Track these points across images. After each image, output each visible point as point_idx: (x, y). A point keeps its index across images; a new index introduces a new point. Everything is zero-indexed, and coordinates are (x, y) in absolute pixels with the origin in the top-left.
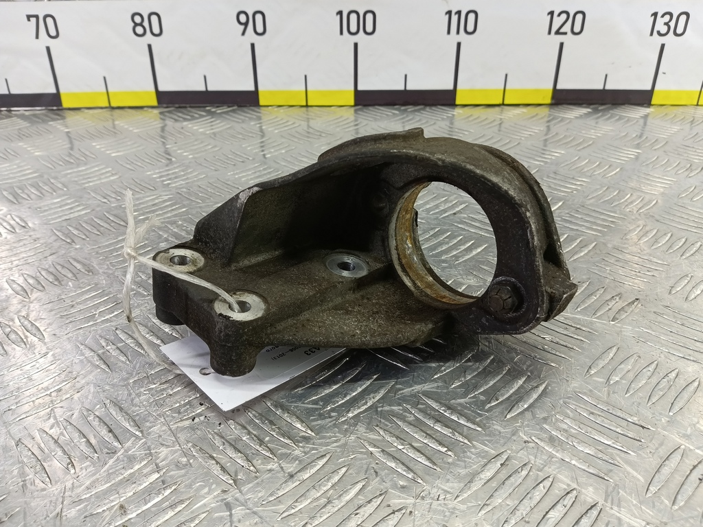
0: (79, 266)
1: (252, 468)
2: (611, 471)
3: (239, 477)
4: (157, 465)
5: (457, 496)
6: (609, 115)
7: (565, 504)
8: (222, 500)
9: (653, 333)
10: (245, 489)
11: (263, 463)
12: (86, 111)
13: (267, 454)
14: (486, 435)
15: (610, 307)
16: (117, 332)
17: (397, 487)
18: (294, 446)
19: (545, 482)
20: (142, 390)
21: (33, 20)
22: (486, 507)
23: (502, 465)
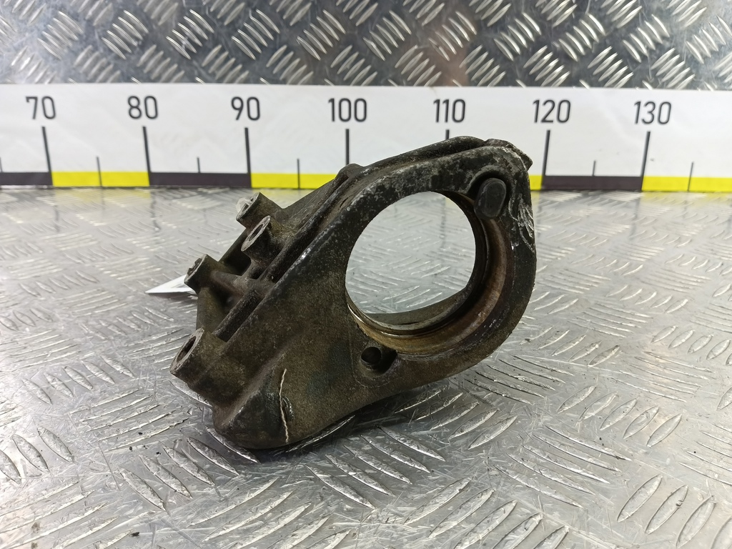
0: (40, 315)
1: (186, 492)
2: (580, 497)
3: (170, 501)
4: (82, 487)
5: (408, 519)
6: (599, 199)
7: (527, 526)
8: (146, 522)
9: (633, 375)
10: (173, 512)
11: (198, 489)
12: (77, 190)
13: (204, 480)
14: (446, 463)
15: (588, 353)
16: (66, 370)
17: (343, 511)
18: (235, 472)
19: (507, 506)
20: (81, 420)
21: (32, 101)
22: (438, 529)
23: (461, 491)
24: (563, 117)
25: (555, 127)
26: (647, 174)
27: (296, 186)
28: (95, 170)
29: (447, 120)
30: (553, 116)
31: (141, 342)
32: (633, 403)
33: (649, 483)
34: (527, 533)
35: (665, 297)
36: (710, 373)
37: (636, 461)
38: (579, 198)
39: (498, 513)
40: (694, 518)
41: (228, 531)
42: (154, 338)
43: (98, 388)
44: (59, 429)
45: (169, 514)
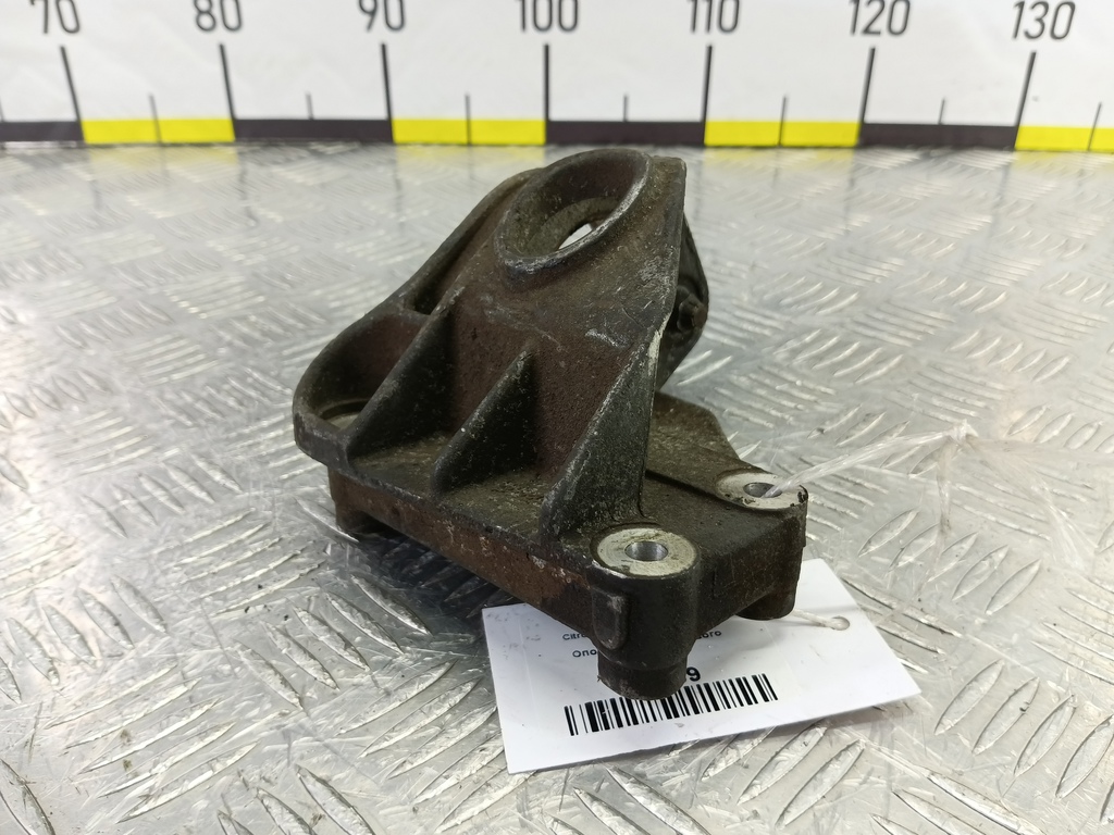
24: (897, 25)
25: (884, 43)
26: (1025, 122)
27: (464, 139)
28: (148, 115)
29: (708, 29)
30: (881, 24)
31: (247, 431)
32: (971, 541)
33: (984, 674)
34: (807, 750)
35: (1035, 353)
36: (1089, 491)
37: (968, 635)
38: (915, 162)
40: (1042, 731)
41: (392, 742)
42: (265, 423)
43: (191, 508)
44: (140, 580)
45: (308, 715)
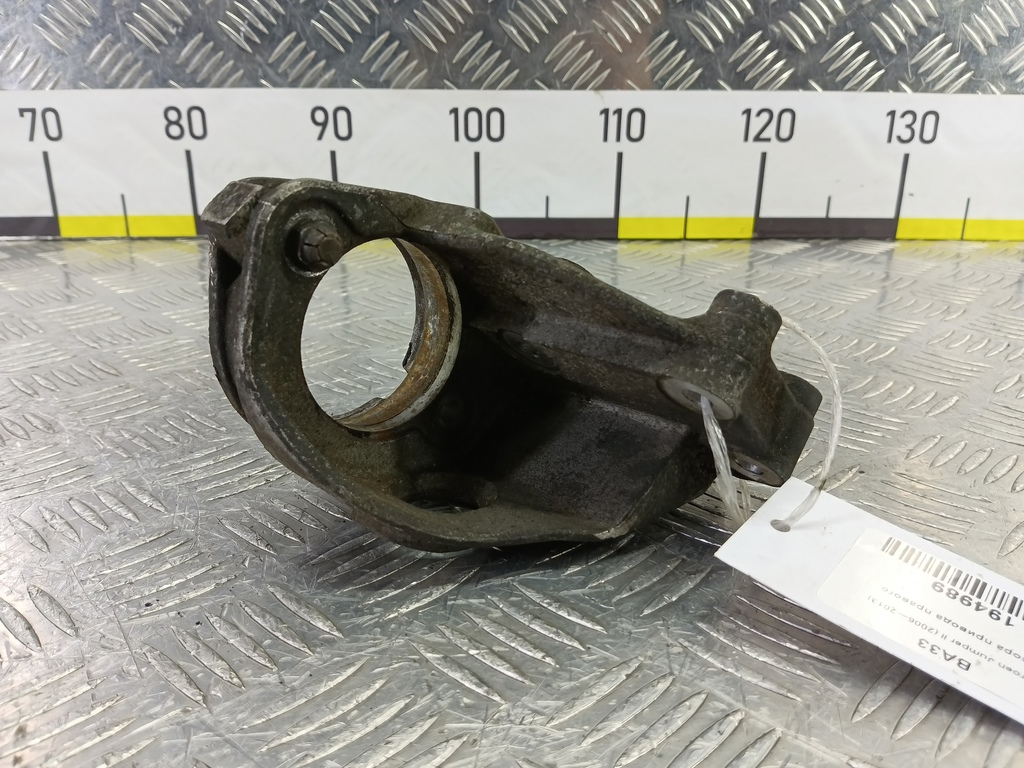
0: (36, 422)
1: (236, 680)
2: (800, 686)
3: (213, 692)
4: (89, 673)
5: (552, 719)
6: (835, 251)
7: (722, 728)
8: (178, 724)
9: (878, 507)
10: (217, 709)
11: (254, 675)
12: (93, 242)
13: (263, 662)
14: (609, 637)
15: (815, 474)
16: (71, 502)
17: (459, 707)
18: (307, 651)
19: (694, 699)
20: (90, 576)
21: (28, 115)
22: (595, 733)
23: (628, 676)
24: (784, 133)
25: (773, 148)
26: (903, 215)
28: (121, 213)
29: (618, 139)
30: (770, 132)
31: (179, 462)
34: (722, 738)
35: (926, 394)
36: (988, 504)
38: (806, 250)
39: (681, 709)
40: (961, 716)
41: (294, 736)
42: (197, 455)
43: (116, 527)
44: (59, 590)
45: (211, 712)
